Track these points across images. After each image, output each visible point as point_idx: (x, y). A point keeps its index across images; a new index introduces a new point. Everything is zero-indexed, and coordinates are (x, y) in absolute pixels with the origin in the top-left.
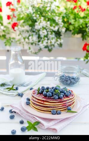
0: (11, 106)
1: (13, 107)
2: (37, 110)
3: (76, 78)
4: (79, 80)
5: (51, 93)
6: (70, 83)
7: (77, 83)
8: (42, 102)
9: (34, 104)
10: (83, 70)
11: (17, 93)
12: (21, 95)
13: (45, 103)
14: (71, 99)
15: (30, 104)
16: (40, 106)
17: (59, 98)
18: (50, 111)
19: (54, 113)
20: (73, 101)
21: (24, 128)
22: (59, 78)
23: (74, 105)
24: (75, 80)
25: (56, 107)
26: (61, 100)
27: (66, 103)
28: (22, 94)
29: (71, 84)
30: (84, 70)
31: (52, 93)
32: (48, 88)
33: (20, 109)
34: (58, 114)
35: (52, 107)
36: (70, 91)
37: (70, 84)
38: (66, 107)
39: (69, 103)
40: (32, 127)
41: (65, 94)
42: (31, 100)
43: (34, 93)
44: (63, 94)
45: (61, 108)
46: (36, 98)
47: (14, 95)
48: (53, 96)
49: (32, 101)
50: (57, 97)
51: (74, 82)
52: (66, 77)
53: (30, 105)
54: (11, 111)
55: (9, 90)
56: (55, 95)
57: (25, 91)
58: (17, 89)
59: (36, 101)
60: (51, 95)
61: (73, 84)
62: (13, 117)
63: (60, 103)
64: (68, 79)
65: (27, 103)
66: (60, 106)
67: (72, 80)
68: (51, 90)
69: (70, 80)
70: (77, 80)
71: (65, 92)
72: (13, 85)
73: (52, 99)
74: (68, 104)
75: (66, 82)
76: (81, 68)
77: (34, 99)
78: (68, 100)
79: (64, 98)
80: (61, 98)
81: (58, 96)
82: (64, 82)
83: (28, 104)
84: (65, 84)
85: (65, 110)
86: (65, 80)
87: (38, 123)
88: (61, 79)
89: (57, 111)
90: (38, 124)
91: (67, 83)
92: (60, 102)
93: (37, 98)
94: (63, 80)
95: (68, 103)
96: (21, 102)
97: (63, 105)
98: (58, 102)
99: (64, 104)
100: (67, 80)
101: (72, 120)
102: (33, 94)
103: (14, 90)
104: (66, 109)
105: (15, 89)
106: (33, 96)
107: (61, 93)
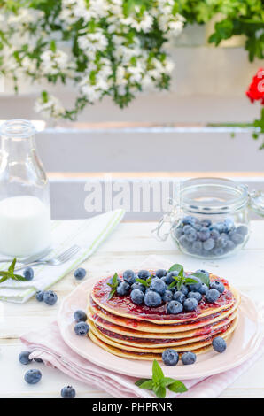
0: (23, 340)
1: (32, 343)
2: (114, 352)
3: (233, 228)
4: (246, 237)
5: (159, 293)
6: (214, 248)
7: (240, 246)
8: (131, 326)
9: (104, 331)
10: (257, 197)
11: (33, 292)
12: (47, 298)
13: (141, 328)
14: (225, 311)
15: (90, 334)
16: (124, 337)
17: (185, 310)
18: (160, 355)
19: (171, 362)
20: (231, 319)
23: (233, 333)
24: (230, 238)
25: (175, 340)
26: (193, 316)
27: (210, 325)
28: (52, 295)
29: (219, 252)
30: (260, 199)
31: (162, 294)
32: (144, 276)
33: (58, 349)
34: (185, 363)
35: (162, 341)
36: (221, 284)
37: (216, 252)
38: (207, 340)
39: (220, 326)
41: (203, 293)
42: (92, 319)
43: (99, 292)
44: (198, 294)
45: (192, 344)
46: (109, 313)
47: (24, 300)
48: (164, 303)
49: (95, 321)
50: (179, 308)
51: (227, 245)
53: (88, 336)
54: (25, 359)
56: (173, 299)
57: (58, 282)
58: (28, 276)
59: (107, 323)
60: (160, 300)
61: (227, 249)
62: (35, 378)
63: (188, 328)
64: (208, 234)
65: (81, 330)
66: (190, 335)
67: (223, 238)
68: (158, 283)
69: (215, 239)
70: (236, 236)
71: (205, 287)
72: (14, 262)
73: (164, 313)
74: (215, 328)
75: (200, 243)
76: (251, 194)
77: (101, 315)
78: (215, 315)
79: (202, 308)
80: (194, 311)
81: (183, 304)
82: (191, 243)
83: (82, 332)
84: (196, 253)
85: (207, 347)
86: (198, 238)
88: (183, 233)
89: (180, 353)
91: (203, 249)
92: (189, 323)
93: (113, 312)
94: (191, 239)
95: (215, 324)
96: (56, 323)
97: (200, 331)
98: (183, 324)
99: (202, 328)
100: (204, 237)
101: (230, 381)
102: (95, 300)
103: (19, 278)
104: (208, 344)
105: (21, 273)
106: (97, 306)
107: (192, 293)
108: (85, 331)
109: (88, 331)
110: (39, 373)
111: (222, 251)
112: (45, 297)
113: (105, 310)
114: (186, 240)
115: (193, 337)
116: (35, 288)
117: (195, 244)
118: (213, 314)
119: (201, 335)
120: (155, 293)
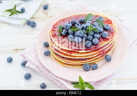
8: (69, 54)
18: (82, 65)
19: (87, 70)
25: (89, 59)
26: (96, 48)
28: (34, 23)
34: (93, 69)
42: (51, 48)
43: (54, 33)
44: (98, 35)
47: (22, 26)
50: (90, 44)
55: (10, 15)
57: (36, 12)
58: (23, 11)
63: (94, 53)
66: (95, 56)
79: (100, 42)
80: (96, 45)
81: (92, 42)
83: (47, 55)
85: (102, 59)
92: (95, 50)
97: (99, 53)
102: (52, 38)
112: (31, 24)
115: (97, 56)
116: (26, 19)
119: (100, 55)
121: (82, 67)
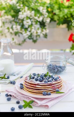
1: (9, 91)
2: (30, 93)
3: (62, 66)
4: (66, 69)
6: (57, 71)
7: (64, 71)
8: (34, 86)
9: (27, 88)
11: (9, 81)
13: (37, 86)
16: (33, 89)
18: (42, 93)
19: (45, 94)
20: (61, 85)
21: (21, 106)
22: (47, 67)
23: (61, 88)
24: (61, 69)
27: (55, 86)
28: (14, 82)
29: (58, 72)
30: (69, 60)
31: (43, 78)
33: (16, 92)
34: (48, 95)
38: (54, 90)
39: (58, 86)
40: (27, 105)
44: (52, 78)
45: (50, 90)
46: (29, 83)
47: (7, 83)
49: (25, 85)
51: (61, 70)
52: (53, 66)
53: (24, 89)
54: (7, 95)
55: (1, 79)
57: (16, 79)
58: (8, 78)
61: (60, 72)
62: (9, 99)
63: (49, 86)
64: (56, 68)
65: (21, 88)
66: (50, 88)
67: (59, 69)
69: (57, 69)
70: (63, 68)
72: (5, 75)
76: (67, 58)
77: (27, 84)
81: (48, 80)
82: (51, 70)
85: (54, 92)
86: (53, 68)
87: (33, 101)
88: (49, 68)
89: (47, 93)
90: (33, 103)
91: (54, 72)
94: (51, 69)
96: (15, 87)
99: (53, 87)
100: (54, 68)
101: (60, 99)
102: (26, 80)
103: (6, 79)
105: (7, 77)
106: (26, 82)
107: (50, 78)
108: (22, 88)
109: (23, 88)
110: (11, 98)
111: (59, 72)
112: (12, 82)
113: (28, 82)
114: (50, 69)
116: (10, 80)
117: (52, 70)
118: (56, 83)
120: (41, 78)
121: (42, 94)
